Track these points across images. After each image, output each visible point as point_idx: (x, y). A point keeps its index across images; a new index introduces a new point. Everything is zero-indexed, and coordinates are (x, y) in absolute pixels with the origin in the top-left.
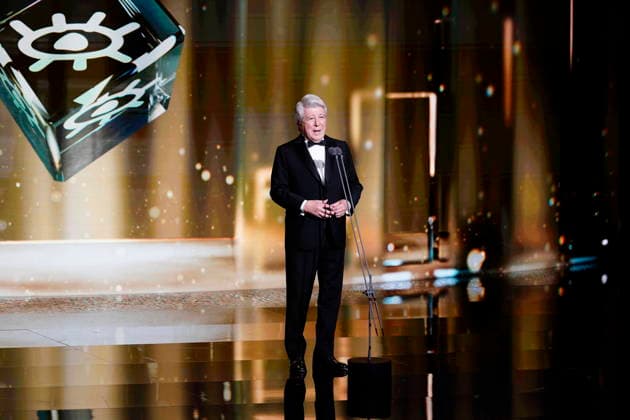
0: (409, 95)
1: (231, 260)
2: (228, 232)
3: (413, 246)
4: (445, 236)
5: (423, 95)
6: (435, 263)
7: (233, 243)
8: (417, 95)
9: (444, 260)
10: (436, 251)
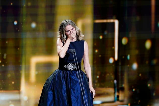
0: (105, 21)
1: (19, 101)
2: (17, 88)
3: (107, 94)
4: (122, 89)
5: (112, 21)
6: (117, 103)
7: (19, 93)
8: (109, 21)
9: (122, 101)
10: (118, 97)
